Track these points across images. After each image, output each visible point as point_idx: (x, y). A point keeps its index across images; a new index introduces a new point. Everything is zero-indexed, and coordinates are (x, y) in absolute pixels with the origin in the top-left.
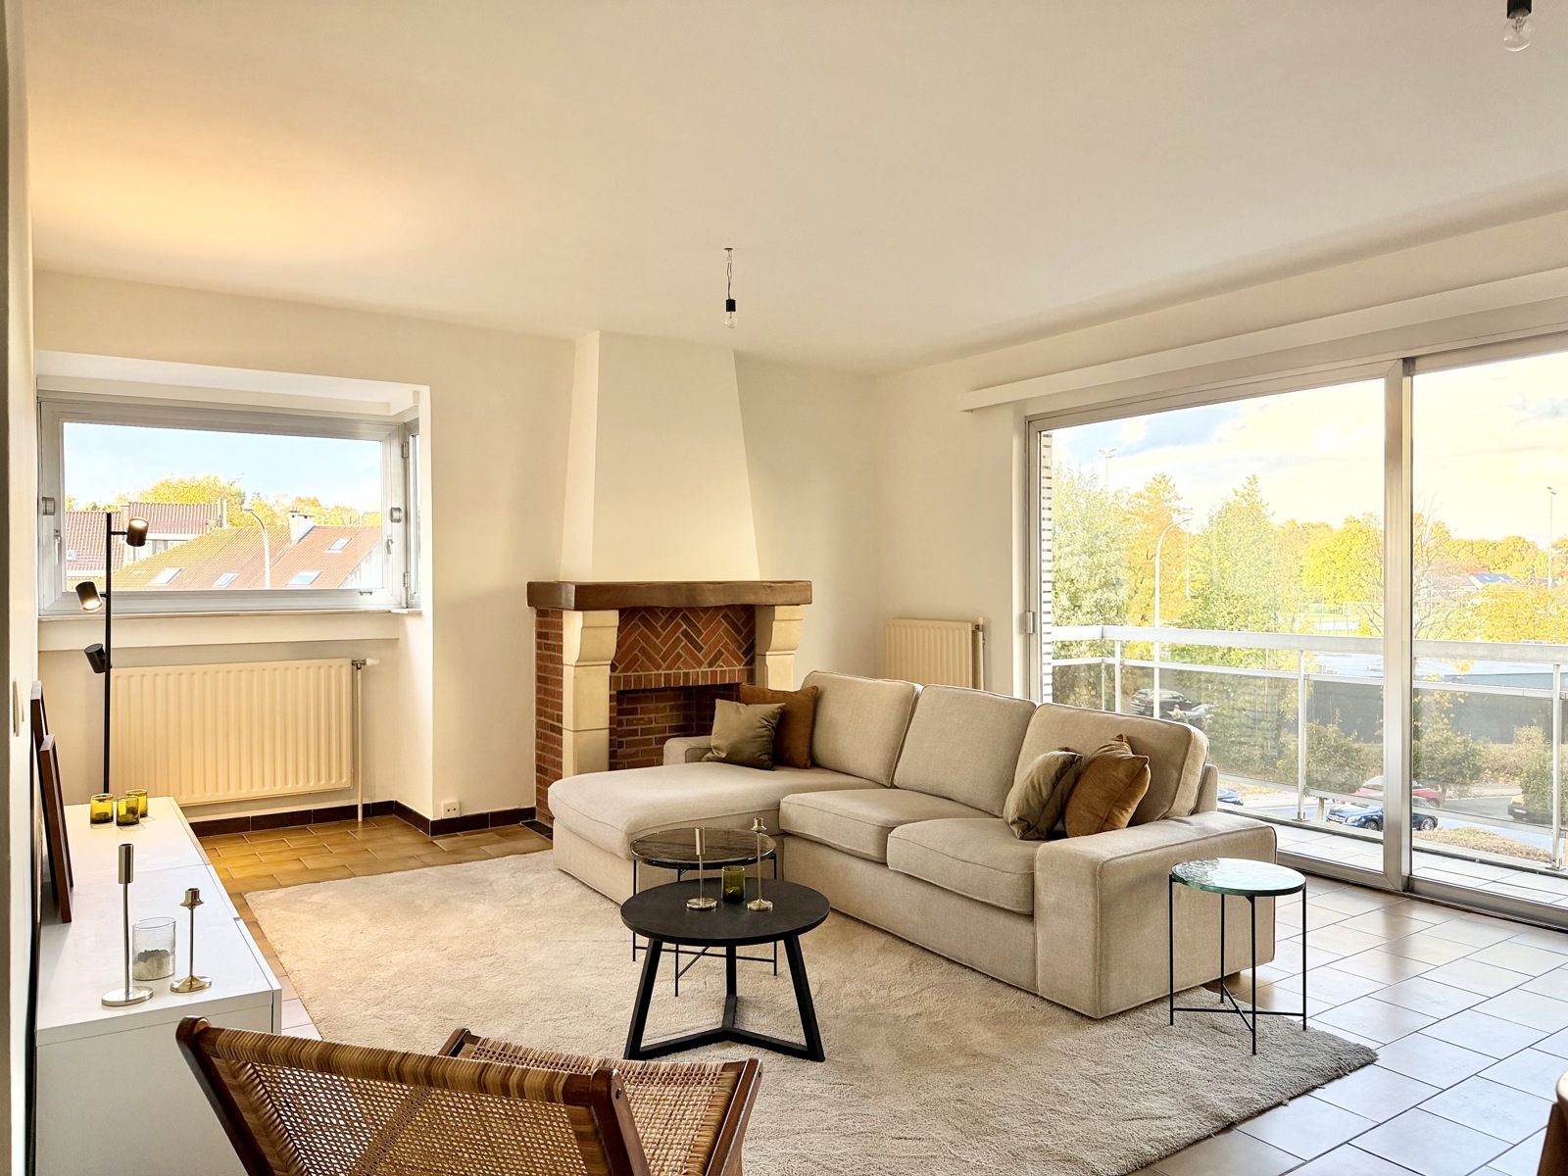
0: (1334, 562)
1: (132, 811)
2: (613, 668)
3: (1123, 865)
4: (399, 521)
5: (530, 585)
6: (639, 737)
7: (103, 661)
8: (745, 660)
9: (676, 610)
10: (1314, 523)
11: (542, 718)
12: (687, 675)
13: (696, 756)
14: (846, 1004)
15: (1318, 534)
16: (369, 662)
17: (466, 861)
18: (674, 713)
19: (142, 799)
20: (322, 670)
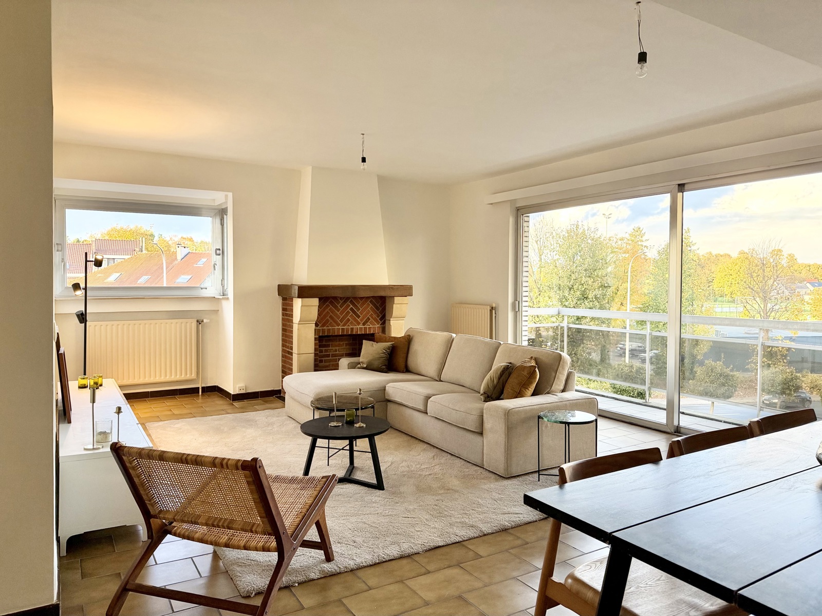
0: (731, 275)
1: (96, 383)
2: (316, 325)
3: (519, 411)
4: (219, 255)
5: (279, 285)
6: (331, 358)
7: (83, 318)
8: (381, 322)
9: (347, 299)
10: (722, 254)
11: (284, 348)
12: (352, 329)
13: (352, 366)
14: (401, 469)
15: (723, 260)
16: (205, 321)
17: (246, 412)
18: (347, 347)
19: (100, 379)
20: (183, 324)
